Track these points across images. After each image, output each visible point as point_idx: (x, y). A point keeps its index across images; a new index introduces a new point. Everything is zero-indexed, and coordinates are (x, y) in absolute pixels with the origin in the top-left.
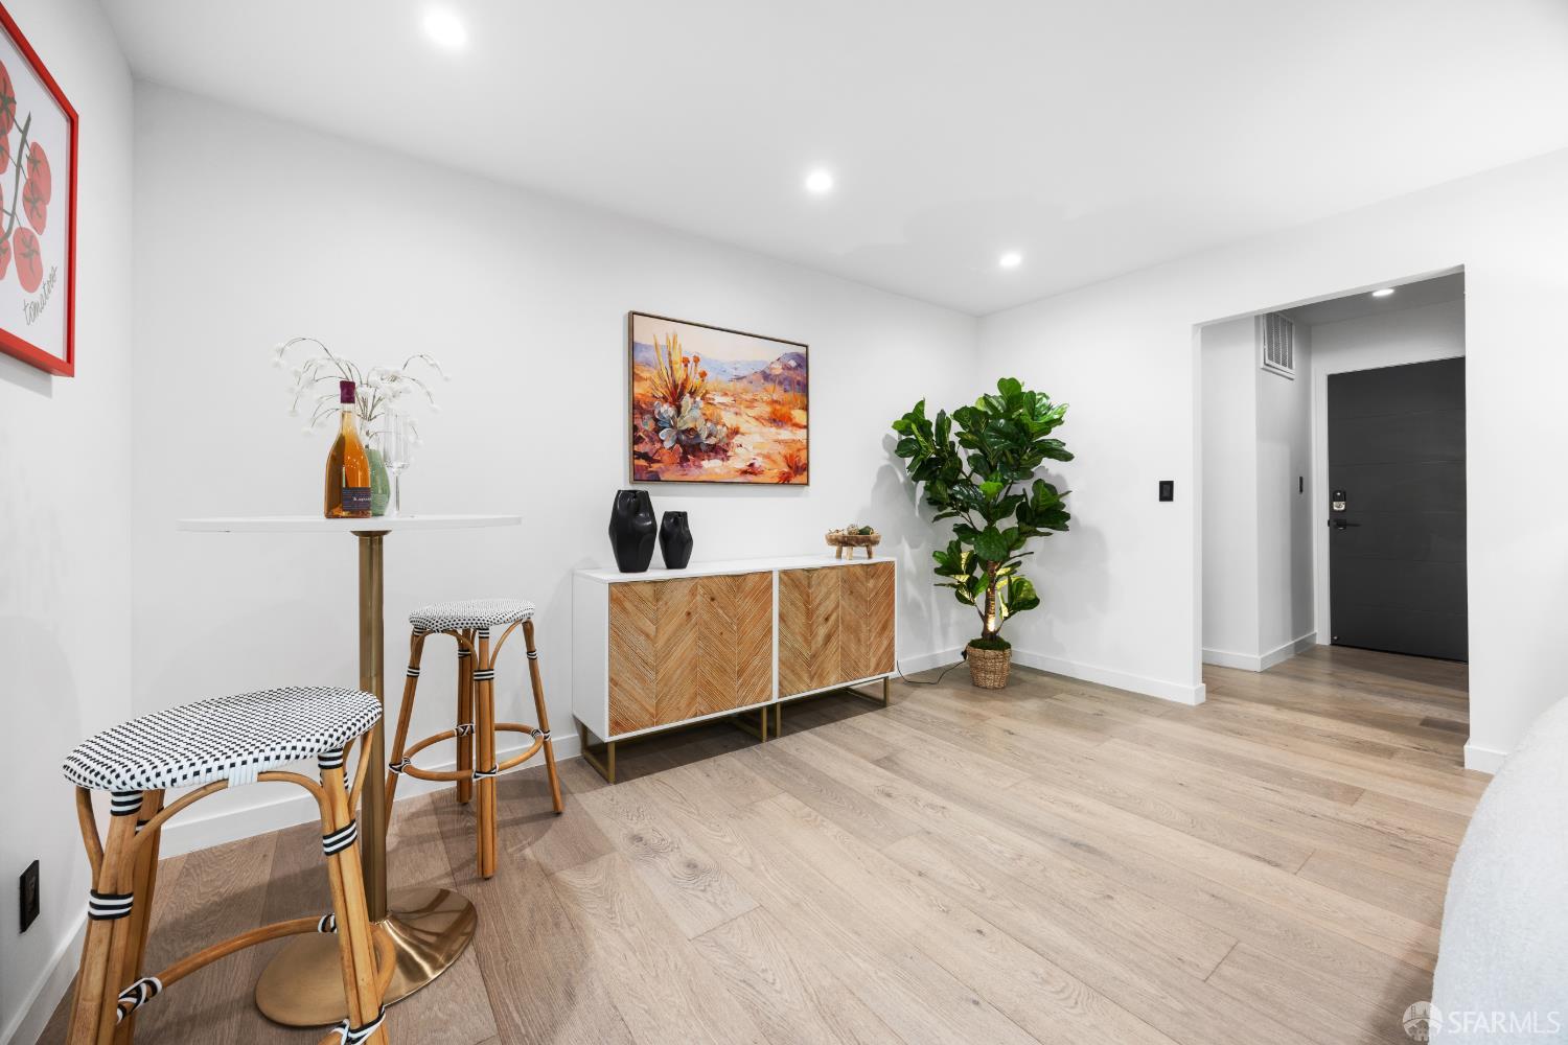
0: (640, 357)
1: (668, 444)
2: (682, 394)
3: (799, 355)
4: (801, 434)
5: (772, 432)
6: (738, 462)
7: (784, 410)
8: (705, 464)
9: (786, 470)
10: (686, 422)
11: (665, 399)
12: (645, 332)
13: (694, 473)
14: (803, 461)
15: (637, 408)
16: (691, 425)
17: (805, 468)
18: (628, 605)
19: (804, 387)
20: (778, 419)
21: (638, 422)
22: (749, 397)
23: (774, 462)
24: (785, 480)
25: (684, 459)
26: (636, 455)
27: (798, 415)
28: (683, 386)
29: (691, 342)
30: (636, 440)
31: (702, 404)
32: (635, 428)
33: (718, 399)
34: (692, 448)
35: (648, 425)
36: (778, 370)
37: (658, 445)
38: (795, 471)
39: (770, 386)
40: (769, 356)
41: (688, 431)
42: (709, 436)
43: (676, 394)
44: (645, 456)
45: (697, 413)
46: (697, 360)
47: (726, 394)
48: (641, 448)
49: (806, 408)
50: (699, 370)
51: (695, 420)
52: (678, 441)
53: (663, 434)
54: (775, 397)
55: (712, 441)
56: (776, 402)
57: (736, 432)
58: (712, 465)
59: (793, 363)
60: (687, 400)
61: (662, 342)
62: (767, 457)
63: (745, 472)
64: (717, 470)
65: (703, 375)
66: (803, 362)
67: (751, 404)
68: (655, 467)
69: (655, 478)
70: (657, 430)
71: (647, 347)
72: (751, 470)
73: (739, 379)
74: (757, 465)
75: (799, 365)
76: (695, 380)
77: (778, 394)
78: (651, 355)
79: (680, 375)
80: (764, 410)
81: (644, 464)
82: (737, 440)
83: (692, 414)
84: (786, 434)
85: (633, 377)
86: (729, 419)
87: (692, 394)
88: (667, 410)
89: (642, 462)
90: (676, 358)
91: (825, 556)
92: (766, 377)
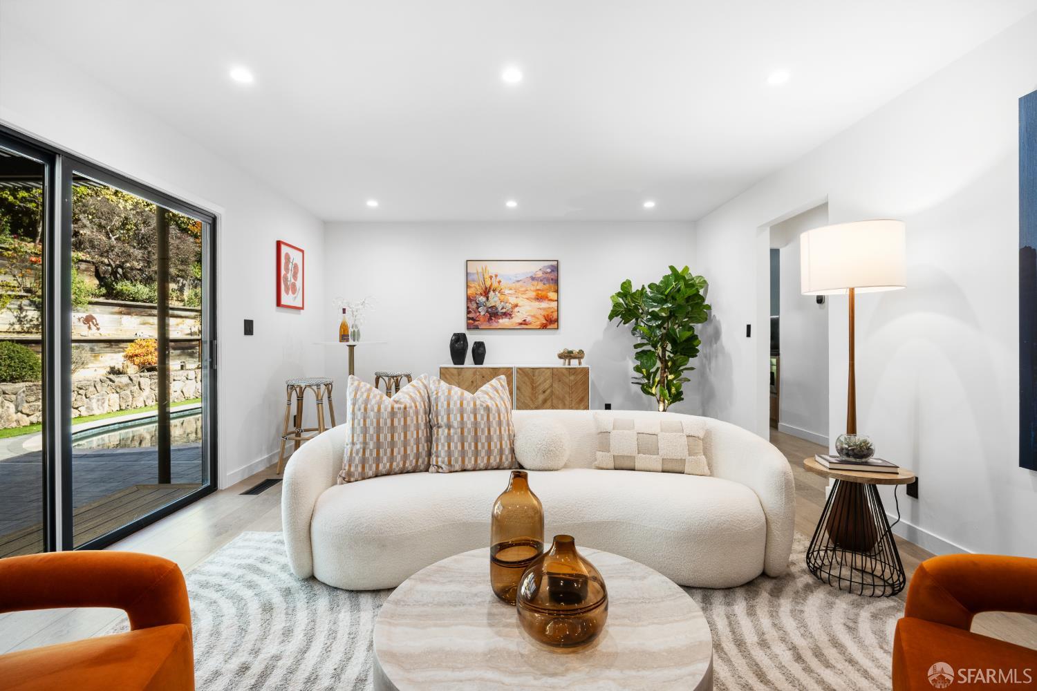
0: (470, 278)
1: (482, 313)
2: (489, 291)
3: (552, 266)
4: (554, 304)
5: (537, 304)
6: (518, 318)
7: (543, 293)
8: (501, 321)
9: (545, 322)
10: (491, 303)
11: (481, 294)
12: (473, 268)
13: (494, 325)
14: (555, 315)
15: (469, 299)
16: (493, 305)
17: (557, 320)
18: (448, 376)
19: (556, 281)
20: (540, 298)
21: (470, 305)
22: (523, 289)
23: (538, 318)
24: (544, 327)
25: (490, 319)
26: (469, 318)
27: (552, 295)
28: (490, 288)
29: (493, 269)
30: (469, 312)
31: (499, 295)
32: (468, 308)
33: (507, 292)
34: (493, 314)
35: (474, 306)
36: (540, 274)
37: (478, 314)
38: (551, 322)
39: (535, 283)
40: (535, 269)
41: (492, 307)
42: (502, 308)
43: (486, 293)
44: (472, 319)
45: (496, 299)
46: (496, 276)
47: (511, 289)
48: (471, 316)
49: (557, 291)
50: (498, 280)
51: (495, 302)
52: (487, 312)
53: (480, 309)
54: (538, 288)
55: (504, 311)
56: (539, 290)
57: (516, 306)
58: (504, 322)
59: (549, 270)
60: (491, 294)
61: (480, 270)
62: (533, 316)
63: (521, 324)
64: (506, 323)
65: (499, 282)
66: (555, 269)
67: (525, 292)
68: (477, 323)
69: (477, 328)
70: (478, 308)
71: (473, 274)
72: (524, 323)
73: (518, 281)
74: (527, 320)
75: (552, 271)
76: (495, 285)
77: (540, 286)
78: (475, 277)
79: (488, 284)
80: (533, 294)
81: (472, 324)
82: (517, 309)
83: (494, 300)
84: (544, 305)
85: (468, 287)
86: (513, 300)
87: (494, 291)
88: (482, 299)
89: (471, 321)
90: (487, 276)
91: (560, 364)
92: (533, 279)
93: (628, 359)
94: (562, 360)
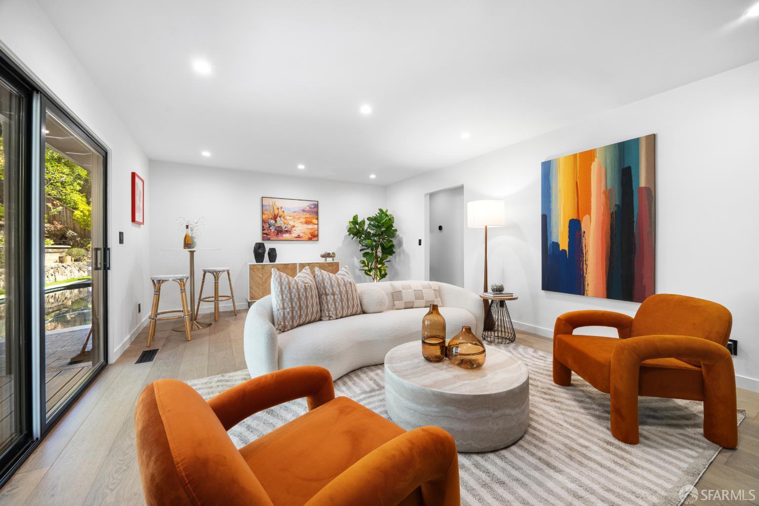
0: (264, 208)
1: (273, 231)
2: (277, 217)
3: (315, 204)
4: (316, 226)
5: (306, 226)
6: (295, 234)
7: (309, 220)
8: (284, 235)
9: (310, 236)
10: (279, 224)
11: (272, 219)
12: (266, 202)
13: (280, 238)
14: (316, 233)
15: (264, 221)
16: (279, 225)
17: (317, 236)
18: (255, 270)
19: (317, 213)
20: (308, 223)
21: (264, 225)
22: (298, 217)
23: (306, 234)
24: (310, 239)
25: (278, 234)
26: (264, 234)
27: (315, 221)
28: (277, 215)
29: (279, 203)
30: (263, 230)
31: (283, 220)
32: (263, 227)
33: (288, 218)
34: (280, 231)
35: (268, 226)
36: (308, 208)
37: (269, 231)
38: (314, 237)
39: (305, 213)
40: (305, 205)
41: (279, 227)
42: (285, 228)
43: (275, 218)
44: (266, 234)
45: (282, 222)
46: (281, 208)
47: (290, 216)
48: (265, 232)
49: (317, 219)
50: (282, 210)
51: (281, 224)
52: (276, 230)
53: (271, 228)
54: (307, 216)
55: (286, 229)
56: (307, 218)
57: (294, 226)
58: (286, 236)
59: (313, 207)
60: (278, 219)
61: (271, 204)
62: (304, 233)
63: (297, 237)
64: (288, 237)
65: (283, 212)
66: (317, 206)
67: (299, 219)
68: (269, 236)
69: (269, 239)
70: (270, 227)
71: (267, 206)
72: (299, 237)
73: (295, 212)
74: (300, 235)
75: (315, 207)
76: (281, 213)
77: (308, 215)
78: (268, 208)
79: (276, 212)
80: (303, 220)
81: (266, 236)
82: (294, 229)
83: (280, 222)
84: (310, 226)
85: (263, 213)
86: (292, 223)
87: (280, 217)
88: (272, 222)
89: (265, 235)
90: (275, 208)
91: (322, 260)
92: (304, 211)
93: (354, 257)
94: (324, 258)
